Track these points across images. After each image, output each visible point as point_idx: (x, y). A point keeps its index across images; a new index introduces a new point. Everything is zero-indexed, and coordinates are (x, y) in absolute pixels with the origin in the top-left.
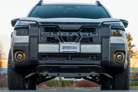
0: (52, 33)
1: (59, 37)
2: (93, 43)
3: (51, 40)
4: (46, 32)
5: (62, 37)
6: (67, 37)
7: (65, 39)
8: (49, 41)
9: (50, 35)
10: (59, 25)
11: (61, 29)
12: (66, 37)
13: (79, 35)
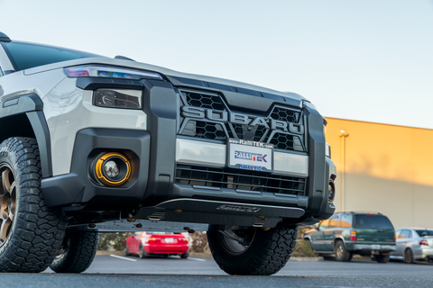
0: (210, 112)
1: (227, 125)
2: (293, 150)
3: (206, 131)
4: (194, 105)
5: (234, 125)
6: (243, 127)
7: (240, 132)
8: (203, 131)
9: (206, 117)
10: (224, 92)
11: (230, 103)
12: (240, 125)
13: (269, 124)
